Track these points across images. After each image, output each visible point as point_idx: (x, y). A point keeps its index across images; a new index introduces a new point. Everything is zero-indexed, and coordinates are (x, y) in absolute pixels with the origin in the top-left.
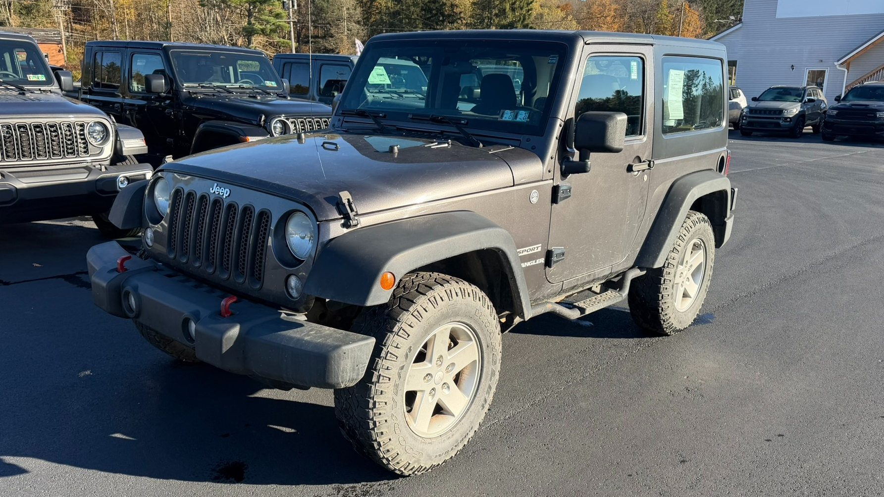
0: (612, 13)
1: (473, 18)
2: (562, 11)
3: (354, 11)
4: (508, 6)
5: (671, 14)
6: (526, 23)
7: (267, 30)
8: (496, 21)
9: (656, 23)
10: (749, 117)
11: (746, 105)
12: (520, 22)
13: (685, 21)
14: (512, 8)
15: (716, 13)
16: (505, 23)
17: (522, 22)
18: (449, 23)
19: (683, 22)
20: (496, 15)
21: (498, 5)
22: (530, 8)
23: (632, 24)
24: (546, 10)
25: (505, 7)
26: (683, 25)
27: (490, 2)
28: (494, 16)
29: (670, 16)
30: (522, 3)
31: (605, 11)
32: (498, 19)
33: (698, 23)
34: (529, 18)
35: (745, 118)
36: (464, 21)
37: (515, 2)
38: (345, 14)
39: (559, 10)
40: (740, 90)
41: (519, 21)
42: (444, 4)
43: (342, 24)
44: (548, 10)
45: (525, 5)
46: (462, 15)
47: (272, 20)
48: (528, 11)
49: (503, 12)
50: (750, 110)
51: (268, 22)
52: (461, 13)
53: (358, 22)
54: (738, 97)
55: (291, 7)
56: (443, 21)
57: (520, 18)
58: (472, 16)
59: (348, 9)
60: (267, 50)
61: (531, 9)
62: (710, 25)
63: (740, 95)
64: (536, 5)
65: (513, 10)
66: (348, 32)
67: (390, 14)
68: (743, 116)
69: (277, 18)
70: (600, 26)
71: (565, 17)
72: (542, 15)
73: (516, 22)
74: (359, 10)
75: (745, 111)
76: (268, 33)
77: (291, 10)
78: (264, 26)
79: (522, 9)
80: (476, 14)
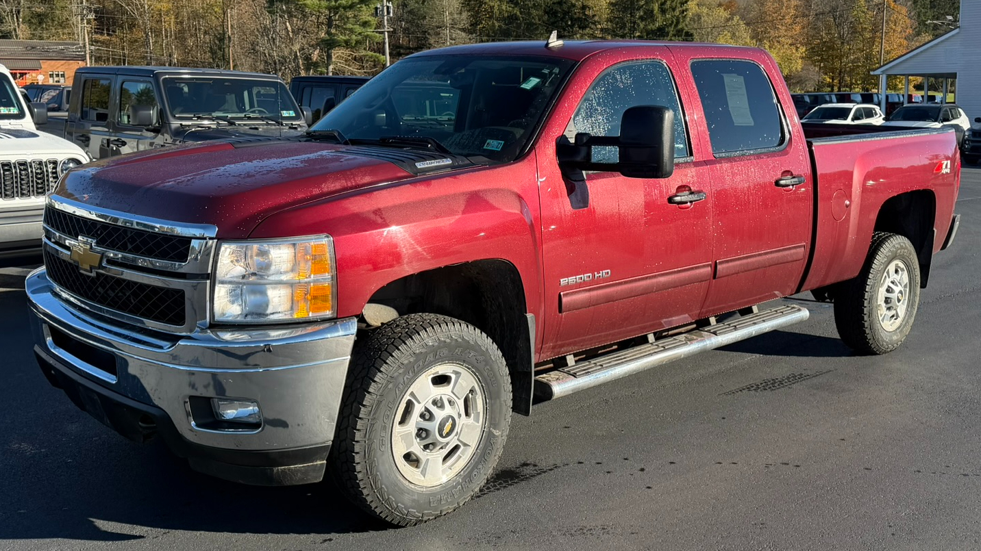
0: (793, 12)
1: (611, 22)
2: (725, 10)
3: (459, 16)
4: (656, 7)
5: (871, 11)
6: (680, 27)
7: (351, 41)
8: (642, 26)
9: (851, 22)
10: (973, 141)
11: (969, 126)
12: (673, 26)
13: (890, 20)
14: (662, 9)
15: (931, 8)
16: (654, 28)
17: (675, 26)
18: (580, 28)
19: (887, 22)
20: (641, 18)
21: (643, 5)
22: (684, 8)
23: (819, 24)
24: (705, 10)
25: (652, 8)
26: (888, 24)
27: (632, 3)
28: (639, 19)
29: (870, 13)
30: (674, 3)
31: (782, 9)
32: (644, 23)
33: (908, 21)
34: (684, 21)
35: (967, 142)
36: (599, 26)
37: (665, 2)
38: (447, 19)
39: (722, 9)
40: (959, 109)
41: (671, 25)
42: (574, 6)
43: (443, 32)
44: (707, 9)
45: (679, 5)
46: (596, 18)
47: (358, 29)
48: (683, 13)
49: (649, 15)
50: (973, 132)
51: (352, 31)
52: (594, 16)
53: (463, 30)
54: (958, 118)
55: (386, 14)
56: (572, 26)
57: (672, 22)
58: (608, 20)
59: (451, 14)
60: (349, 65)
61: (686, 10)
62: (923, 23)
63: (960, 115)
64: (692, 6)
65: (663, 11)
66: (451, 41)
67: (504, 19)
68: (965, 141)
69: (364, 27)
70: (776, 28)
71: (730, 18)
72: (699, 17)
73: (668, 27)
74: (465, 15)
75: (966, 134)
76: (353, 45)
77: (386, 18)
78: (347, 37)
79: (674, 10)
80: (615, 17)
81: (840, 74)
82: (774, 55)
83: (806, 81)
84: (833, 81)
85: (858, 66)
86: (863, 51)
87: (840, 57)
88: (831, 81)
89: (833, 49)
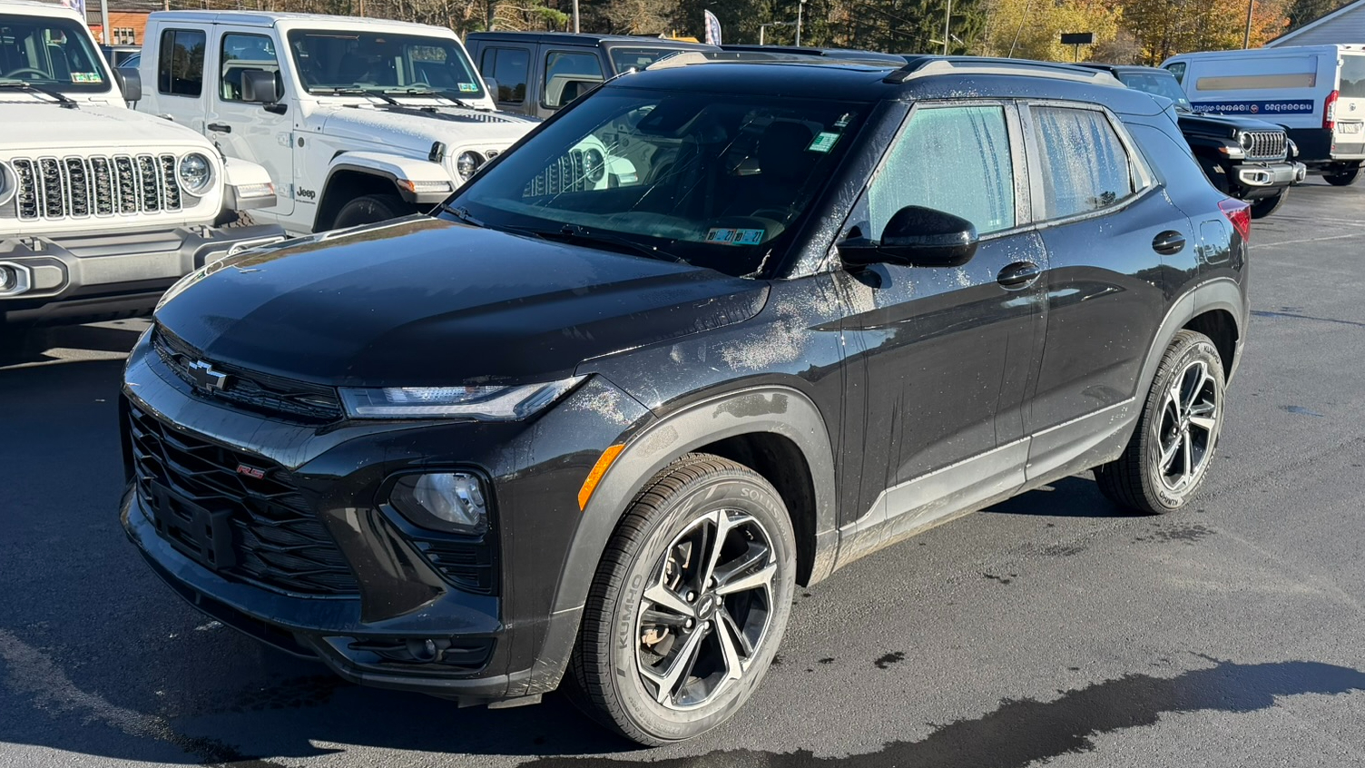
81: (1163, 46)
82: (1081, 18)
83: (1121, 54)
84: (1153, 55)
85: (1189, 36)
86: (1197, 15)
87: (1165, 23)
88: (1150, 55)
89: (1156, 11)
